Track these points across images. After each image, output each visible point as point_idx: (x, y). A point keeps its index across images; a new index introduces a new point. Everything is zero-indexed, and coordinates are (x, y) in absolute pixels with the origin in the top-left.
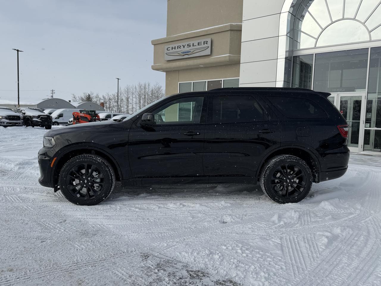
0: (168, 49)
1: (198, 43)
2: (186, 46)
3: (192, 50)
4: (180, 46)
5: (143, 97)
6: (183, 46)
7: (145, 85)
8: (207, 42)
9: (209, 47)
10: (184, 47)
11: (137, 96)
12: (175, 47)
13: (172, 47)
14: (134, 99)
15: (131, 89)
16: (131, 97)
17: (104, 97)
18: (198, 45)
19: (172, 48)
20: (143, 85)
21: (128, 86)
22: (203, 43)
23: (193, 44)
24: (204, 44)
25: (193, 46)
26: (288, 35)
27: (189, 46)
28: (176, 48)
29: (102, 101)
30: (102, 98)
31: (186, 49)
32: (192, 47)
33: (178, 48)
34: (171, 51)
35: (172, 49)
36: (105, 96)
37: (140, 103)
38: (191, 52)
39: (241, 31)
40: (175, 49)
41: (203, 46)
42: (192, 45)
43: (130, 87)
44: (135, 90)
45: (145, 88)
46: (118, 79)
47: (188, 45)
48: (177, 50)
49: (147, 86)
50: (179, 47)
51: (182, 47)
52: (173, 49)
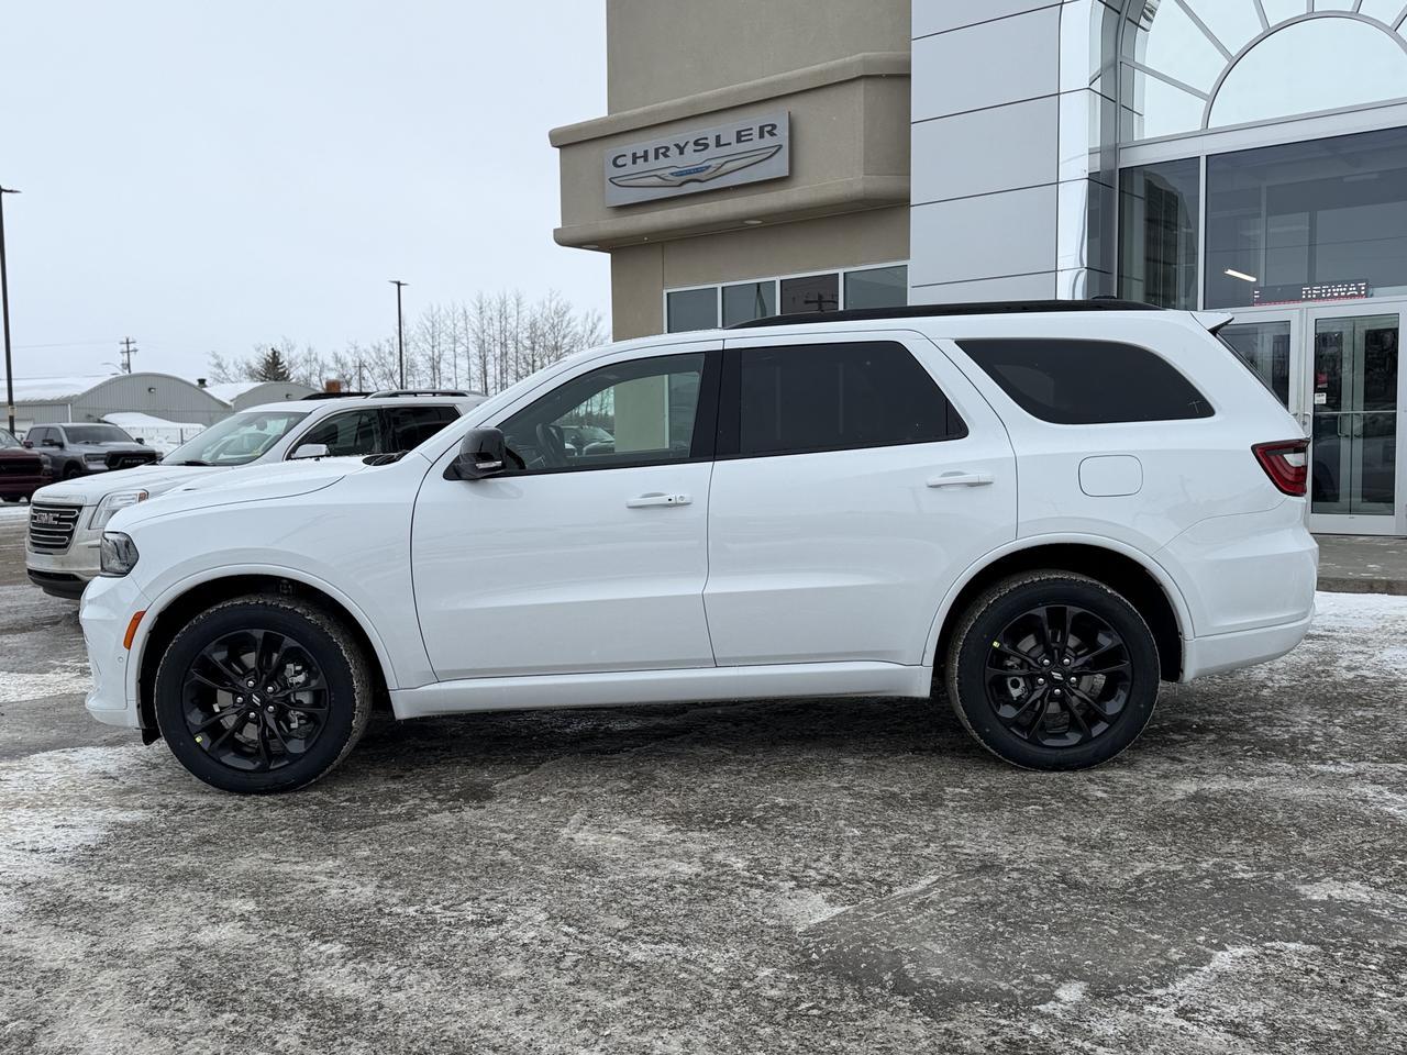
0: (620, 162)
1: (739, 133)
2: (691, 147)
3: (713, 163)
4: (667, 149)
5: (498, 351)
6: (677, 146)
7: (503, 303)
8: (774, 127)
9: (780, 147)
10: (681, 153)
11: (474, 350)
12: (646, 152)
13: (634, 154)
14: (462, 363)
15: (448, 322)
16: (448, 355)
17: (337, 360)
18: (739, 141)
19: (635, 158)
20: (494, 303)
21: (435, 309)
22: (756, 132)
23: (718, 138)
24: (761, 136)
25: (718, 144)
26: (1097, 86)
27: (701, 144)
28: (651, 155)
29: (333, 376)
30: (332, 365)
31: (692, 158)
32: (713, 151)
33: (657, 157)
34: (630, 169)
35: (634, 162)
36: (341, 353)
37: (486, 376)
38: (711, 170)
39: (908, 76)
40: (646, 160)
41: (757, 143)
42: (712, 142)
43: (443, 311)
44: (461, 324)
45: (503, 315)
46: (399, 284)
47: (696, 143)
48: (652, 163)
49: (511, 308)
50: (661, 151)
51: (674, 151)
52: (638, 160)
